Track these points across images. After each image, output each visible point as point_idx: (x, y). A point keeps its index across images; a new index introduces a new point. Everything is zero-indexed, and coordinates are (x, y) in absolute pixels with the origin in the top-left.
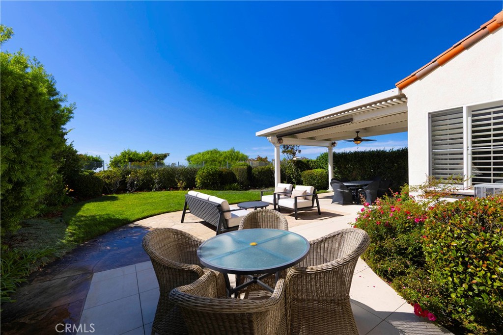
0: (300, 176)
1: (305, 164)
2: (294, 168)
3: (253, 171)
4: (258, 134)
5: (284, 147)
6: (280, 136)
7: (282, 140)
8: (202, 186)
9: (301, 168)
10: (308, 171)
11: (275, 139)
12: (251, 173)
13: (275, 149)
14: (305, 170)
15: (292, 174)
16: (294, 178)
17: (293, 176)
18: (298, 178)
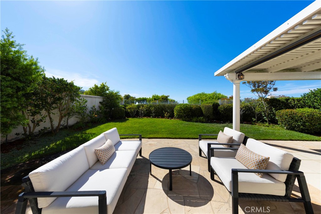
0: (274, 115)
1: (283, 102)
2: (265, 106)
3: (219, 108)
4: (216, 74)
5: (254, 86)
6: (240, 72)
7: (243, 75)
8: (178, 117)
9: (275, 106)
10: (287, 110)
11: (234, 76)
12: (217, 109)
13: (234, 86)
14: (282, 109)
15: (264, 112)
16: (265, 116)
17: (265, 114)
18: (271, 117)
